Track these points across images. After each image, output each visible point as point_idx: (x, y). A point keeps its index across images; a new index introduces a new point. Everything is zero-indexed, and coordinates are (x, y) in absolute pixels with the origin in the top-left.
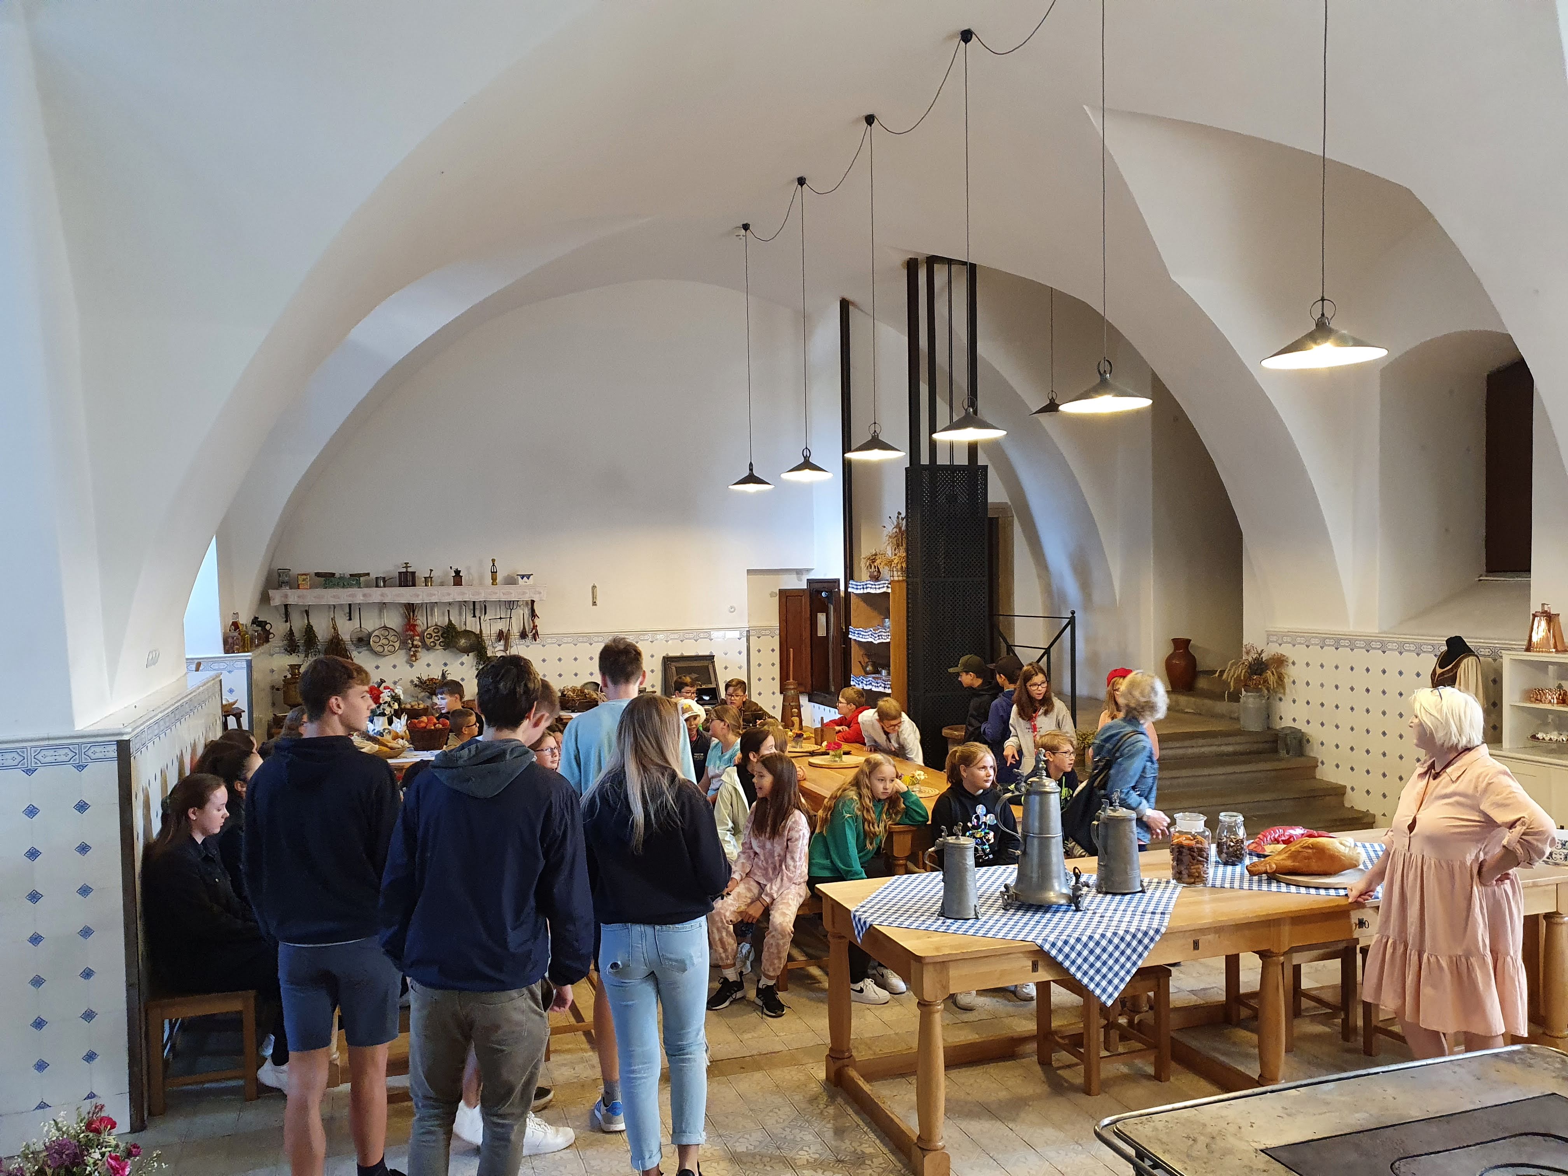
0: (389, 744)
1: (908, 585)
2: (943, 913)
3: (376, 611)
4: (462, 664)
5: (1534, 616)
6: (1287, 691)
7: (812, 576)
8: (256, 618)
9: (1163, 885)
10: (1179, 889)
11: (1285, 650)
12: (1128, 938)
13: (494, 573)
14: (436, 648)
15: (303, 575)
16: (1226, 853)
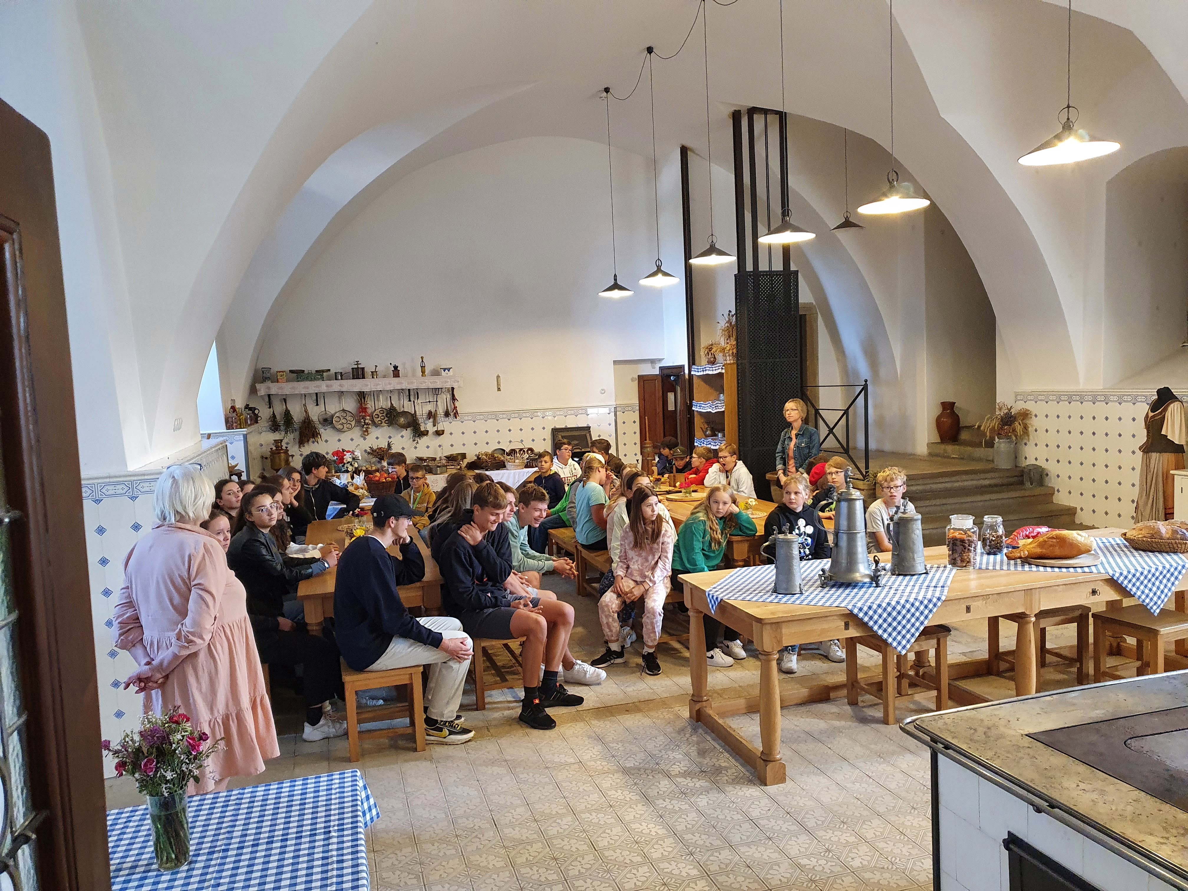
1: (737, 366)
2: (775, 591)
3: (337, 396)
4: (402, 437)
6: (1031, 437)
7: (663, 364)
8: (248, 405)
9: (942, 569)
10: (954, 571)
11: (1030, 406)
12: (917, 604)
13: (423, 367)
14: (382, 425)
15: (280, 372)
16: (989, 546)
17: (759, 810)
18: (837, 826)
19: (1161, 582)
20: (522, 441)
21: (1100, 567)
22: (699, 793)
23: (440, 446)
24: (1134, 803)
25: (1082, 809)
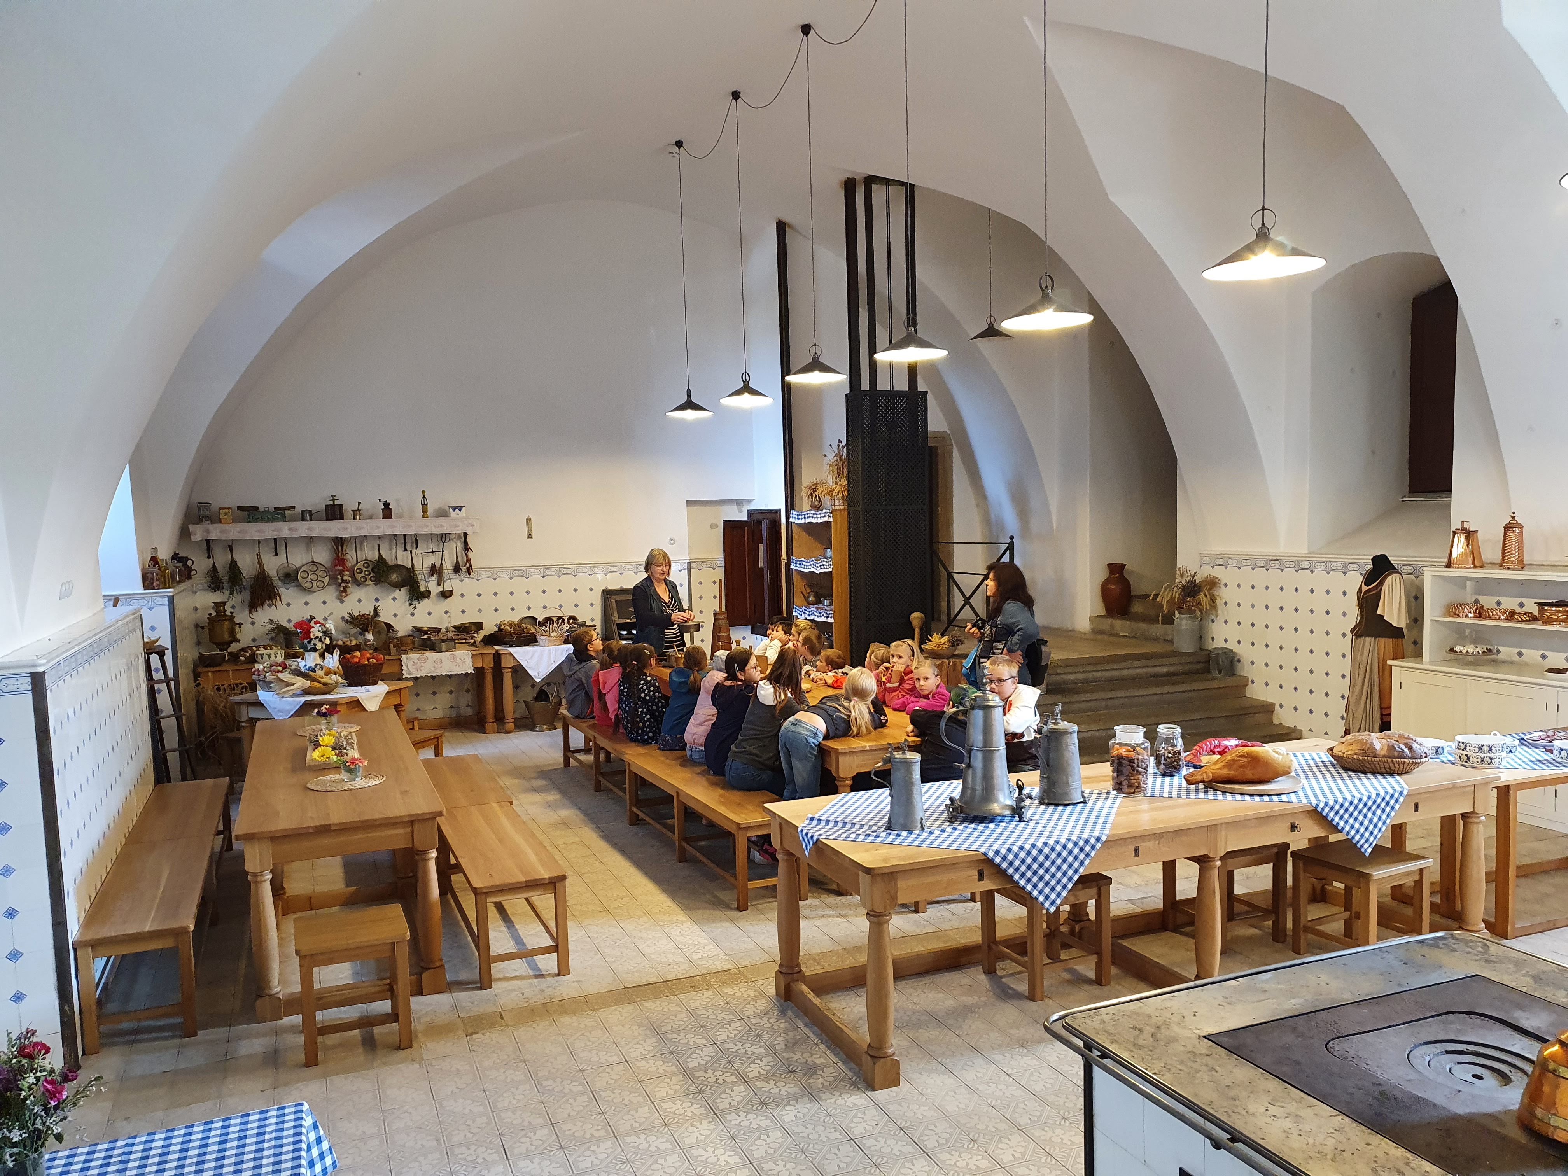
0: (322, 680)
1: (849, 513)
2: (889, 827)
3: (303, 546)
4: (394, 599)
5: (1454, 533)
6: (1219, 612)
7: (754, 507)
8: (177, 554)
9: (1104, 796)
10: (1119, 800)
11: (1218, 572)
12: (1070, 846)
13: (424, 506)
14: (367, 583)
15: (225, 509)
16: (1164, 764)
17: (864, 1125)
18: (965, 1146)
19: (1374, 814)
20: (561, 606)
21: (1301, 794)
22: (785, 1102)
23: (446, 612)
24: (1337, 1135)
25: (1270, 1144)
